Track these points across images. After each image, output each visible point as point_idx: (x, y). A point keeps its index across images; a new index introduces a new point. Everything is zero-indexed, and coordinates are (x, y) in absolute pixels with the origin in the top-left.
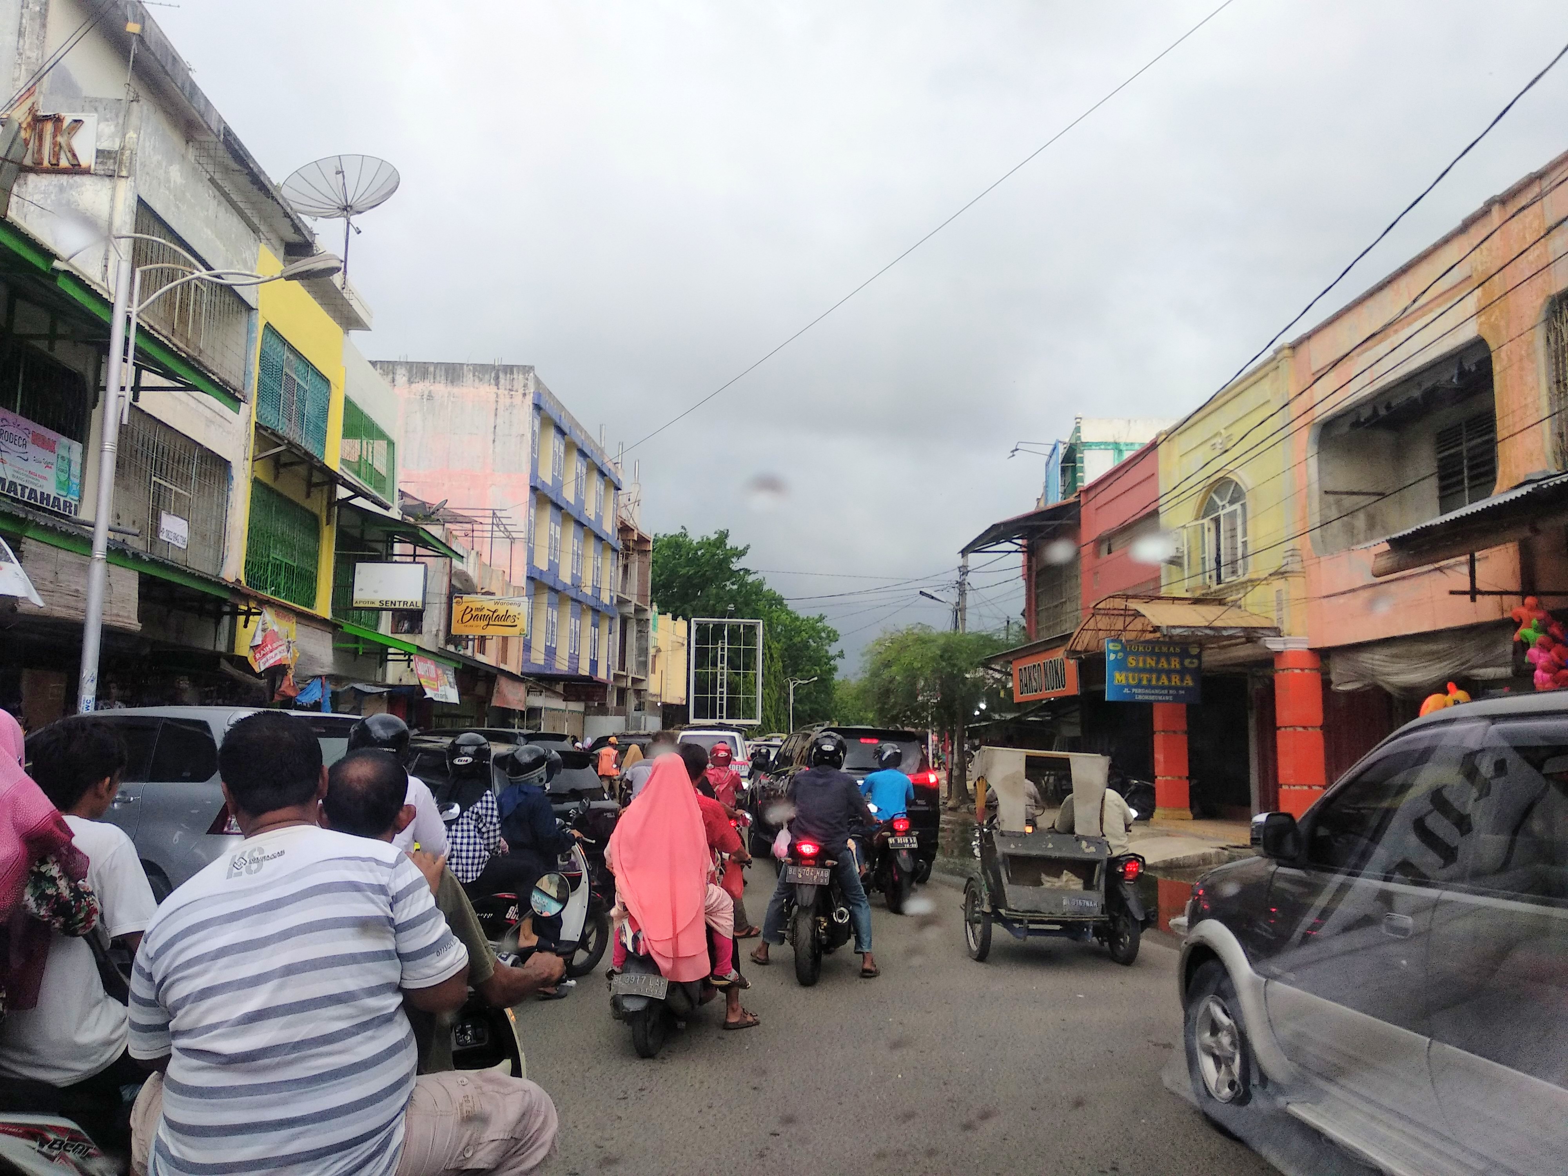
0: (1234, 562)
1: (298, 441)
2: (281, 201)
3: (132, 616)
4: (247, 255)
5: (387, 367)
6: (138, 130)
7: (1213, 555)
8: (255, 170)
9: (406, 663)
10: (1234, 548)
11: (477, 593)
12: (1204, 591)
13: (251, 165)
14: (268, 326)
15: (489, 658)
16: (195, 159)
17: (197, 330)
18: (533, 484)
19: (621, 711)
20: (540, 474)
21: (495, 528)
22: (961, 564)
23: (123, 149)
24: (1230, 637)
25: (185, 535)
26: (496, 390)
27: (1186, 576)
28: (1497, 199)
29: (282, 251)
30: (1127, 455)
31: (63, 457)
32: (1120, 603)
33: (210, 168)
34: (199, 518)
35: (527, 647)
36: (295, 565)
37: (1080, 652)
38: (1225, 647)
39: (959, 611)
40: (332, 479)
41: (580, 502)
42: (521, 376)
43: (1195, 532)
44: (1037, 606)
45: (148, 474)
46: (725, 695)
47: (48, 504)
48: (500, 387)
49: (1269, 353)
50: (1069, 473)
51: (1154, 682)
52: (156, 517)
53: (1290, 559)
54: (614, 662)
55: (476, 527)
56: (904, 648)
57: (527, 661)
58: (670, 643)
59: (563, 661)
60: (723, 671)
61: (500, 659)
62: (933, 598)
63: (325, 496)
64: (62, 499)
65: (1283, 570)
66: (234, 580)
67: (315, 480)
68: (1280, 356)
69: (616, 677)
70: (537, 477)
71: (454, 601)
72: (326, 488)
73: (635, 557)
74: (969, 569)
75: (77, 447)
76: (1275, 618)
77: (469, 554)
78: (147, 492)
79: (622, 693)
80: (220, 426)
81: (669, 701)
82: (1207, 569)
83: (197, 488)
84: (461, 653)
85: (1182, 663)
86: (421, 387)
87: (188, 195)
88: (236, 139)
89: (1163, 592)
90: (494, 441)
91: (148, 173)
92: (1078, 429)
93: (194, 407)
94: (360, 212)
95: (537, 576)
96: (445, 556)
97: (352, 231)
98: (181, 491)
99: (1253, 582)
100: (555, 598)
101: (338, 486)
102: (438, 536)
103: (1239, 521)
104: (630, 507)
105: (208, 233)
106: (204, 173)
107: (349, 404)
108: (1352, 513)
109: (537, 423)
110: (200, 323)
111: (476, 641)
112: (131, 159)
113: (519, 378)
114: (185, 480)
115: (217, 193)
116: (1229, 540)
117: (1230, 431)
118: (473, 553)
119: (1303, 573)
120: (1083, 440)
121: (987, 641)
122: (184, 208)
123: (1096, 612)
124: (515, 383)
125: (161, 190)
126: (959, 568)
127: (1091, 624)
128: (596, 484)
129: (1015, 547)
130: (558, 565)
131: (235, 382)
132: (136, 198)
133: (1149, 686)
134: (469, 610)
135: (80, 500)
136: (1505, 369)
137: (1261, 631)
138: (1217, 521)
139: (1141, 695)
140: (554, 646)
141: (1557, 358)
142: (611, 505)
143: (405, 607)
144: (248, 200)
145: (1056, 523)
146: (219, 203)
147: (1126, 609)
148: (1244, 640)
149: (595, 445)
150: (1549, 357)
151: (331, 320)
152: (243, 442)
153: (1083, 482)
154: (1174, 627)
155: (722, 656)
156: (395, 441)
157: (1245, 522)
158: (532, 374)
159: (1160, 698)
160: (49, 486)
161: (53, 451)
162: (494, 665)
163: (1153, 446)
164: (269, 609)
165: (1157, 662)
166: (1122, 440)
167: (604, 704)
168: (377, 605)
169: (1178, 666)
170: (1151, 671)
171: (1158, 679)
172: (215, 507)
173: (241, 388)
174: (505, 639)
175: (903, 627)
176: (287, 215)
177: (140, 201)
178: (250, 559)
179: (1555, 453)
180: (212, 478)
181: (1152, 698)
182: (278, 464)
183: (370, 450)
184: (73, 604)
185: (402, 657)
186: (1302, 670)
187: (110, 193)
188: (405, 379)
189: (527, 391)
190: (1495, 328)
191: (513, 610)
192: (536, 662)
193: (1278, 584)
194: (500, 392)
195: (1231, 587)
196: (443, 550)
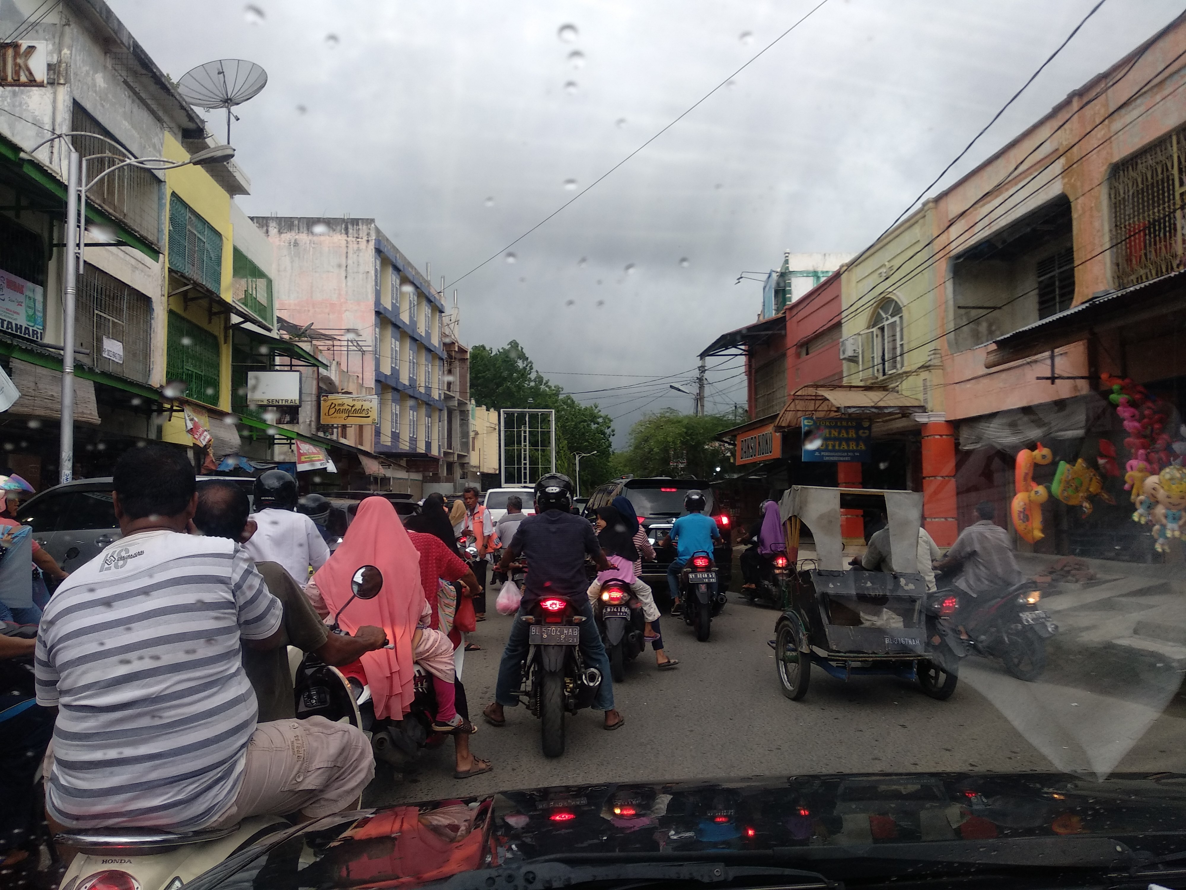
0: (894, 358)
1: (200, 281)
2: (177, 97)
3: (93, 413)
4: (155, 140)
5: (262, 222)
6: (70, 48)
7: (880, 354)
8: (158, 74)
9: (289, 446)
10: (894, 348)
11: (338, 393)
12: (873, 381)
13: (155, 70)
14: (174, 194)
15: (350, 441)
16: (112, 67)
17: (121, 200)
18: (377, 310)
19: (450, 479)
20: (382, 302)
21: (350, 344)
22: (700, 365)
23: (60, 62)
24: (890, 414)
25: (122, 354)
26: (346, 238)
27: (861, 369)
28: (1077, 92)
29: (180, 135)
30: (823, 280)
31: (29, 297)
32: (811, 391)
33: (124, 74)
34: (130, 340)
35: (378, 433)
36: (203, 374)
37: (784, 427)
38: (887, 421)
39: (700, 398)
40: (227, 309)
41: (413, 323)
42: (365, 227)
43: (867, 338)
44: (756, 394)
45: (91, 309)
46: (528, 466)
47: (21, 333)
48: (349, 235)
49: (919, 205)
50: (780, 295)
51: (837, 448)
52: (100, 341)
53: (932, 357)
54: (443, 443)
55: (336, 343)
56: (658, 427)
57: (377, 443)
58: (485, 428)
59: (405, 443)
60: (526, 447)
61: (358, 442)
62: (679, 390)
63: (223, 322)
64: (31, 329)
65: (927, 364)
66: (158, 386)
67: (214, 310)
68: (926, 208)
69: (445, 453)
70: (380, 304)
71: (322, 399)
72: (222, 316)
73: (457, 363)
74: (706, 368)
75: (39, 289)
76: (922, 399)
77: (331, 363)
78: (92, 321)
79: (450, 466)
80: (142, 271)
81: (486, 471)
82: (876, 363)
83: (127, 318)
84: (328, 437)
85: (857, 433)
86: (288, 236)
87: (110, 96)
88: (142, 51)
89: (845, 382)
90: (346, 277)
91: (79, 81)
92: (787, 262)
93: (123, 257)
94: (238, 104)
95: (383, 379)
96: (314, 365)
97: (232, 119)
98: (116, 321)
99: (907, 374)
100: (397, 396)
101: (232, 314)
102: (308, 351)
103: (898, 329)
104: (452, 326)
105: (126, 124)
106: (119, 77)
107: (236, 251)
108: (976, 321)
109: (378, 262)
110: (123, 194)
111: (340, 429)
112: (67, 70)
113: (363, 228)
114: (118, 312)
115: (131, 94)
116: (891, 344)
117: (892, 263)
118: (334, 363)
119: (942, 367)
120: (791, 270)
121: (718, 421)
122: (107, 106)
123: (795, 398)
124: (361, 232)
125: (90, 93)
126: (699, 367)
127: (792, 407)
128: (426, 309)
129: (741, 352)
130: (399, 370)
131: (151, 238)
132: (72, 100)
133: (834, 450)
134: (333, 405)
135: (44, 329)
136: (1080, 216)
137: (912, 409)
138: (882, 329)
139: (828, 457)
140: (398, 431)
141: (1116, 208)
142: (437, 324)
143: (287, 404)
144: (154, 98)
145: (770, 332)
146: (133, 101)
147: (815, 396)
148: (900, 415)
149: (423, 279)
150: (1110, 206)
151: (220, 188)
152: (160, 282)
153: (790, 301)
154: (849, 407)
155: (525, 437)
156: (272, 278)
157: (902, 330)
158: (373, 225)
159: (842, 459)
160: (21, 320)
161: (22, 293)
162: (353, 445)
163: (837, 275)
164: (188, 407)
165: (839, 433)
166: (820, 269)
167: (437, 474)
168: (265, 403)
169: (854, 436)
170: (835, 439)
171: (840, 445)
172: (141, 333)
173: (156, 242)
174: (361, 427)
175: (658, 411)
176: (182, 108)
177: (75, 103)
178: (169, 370)
179: (1114, 277)
180: (139, 310)
181: (836, 459)
182: (186, 299)
183: (254, 286)
184: (50, 405)
185: (285, 441)
186: (941, 436)
187: (51, 96)
188: (276, 230)
189: (370, 239)
190: (1073, 187)
191: (367, 405)
192: (385, 444)
193: (924, 375)
194: (349, 239)
195: (892, 377)
196: (313, 361)
